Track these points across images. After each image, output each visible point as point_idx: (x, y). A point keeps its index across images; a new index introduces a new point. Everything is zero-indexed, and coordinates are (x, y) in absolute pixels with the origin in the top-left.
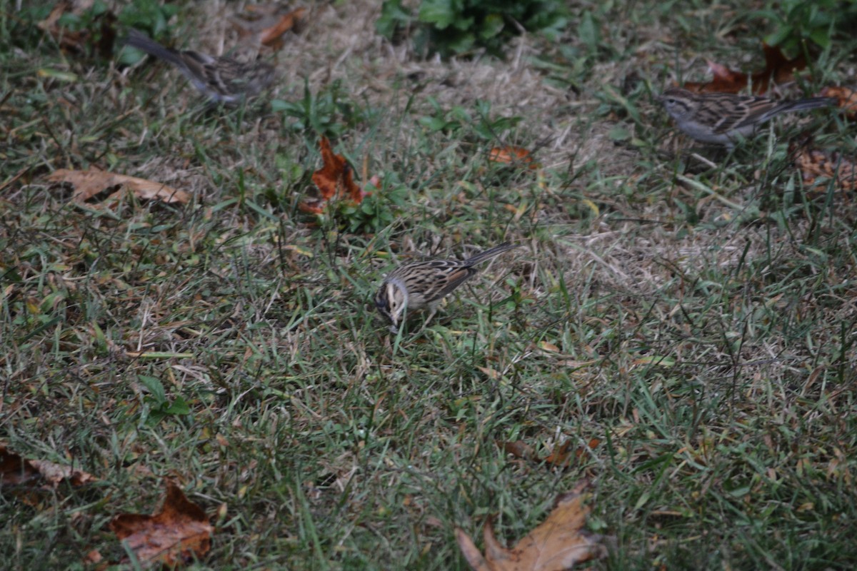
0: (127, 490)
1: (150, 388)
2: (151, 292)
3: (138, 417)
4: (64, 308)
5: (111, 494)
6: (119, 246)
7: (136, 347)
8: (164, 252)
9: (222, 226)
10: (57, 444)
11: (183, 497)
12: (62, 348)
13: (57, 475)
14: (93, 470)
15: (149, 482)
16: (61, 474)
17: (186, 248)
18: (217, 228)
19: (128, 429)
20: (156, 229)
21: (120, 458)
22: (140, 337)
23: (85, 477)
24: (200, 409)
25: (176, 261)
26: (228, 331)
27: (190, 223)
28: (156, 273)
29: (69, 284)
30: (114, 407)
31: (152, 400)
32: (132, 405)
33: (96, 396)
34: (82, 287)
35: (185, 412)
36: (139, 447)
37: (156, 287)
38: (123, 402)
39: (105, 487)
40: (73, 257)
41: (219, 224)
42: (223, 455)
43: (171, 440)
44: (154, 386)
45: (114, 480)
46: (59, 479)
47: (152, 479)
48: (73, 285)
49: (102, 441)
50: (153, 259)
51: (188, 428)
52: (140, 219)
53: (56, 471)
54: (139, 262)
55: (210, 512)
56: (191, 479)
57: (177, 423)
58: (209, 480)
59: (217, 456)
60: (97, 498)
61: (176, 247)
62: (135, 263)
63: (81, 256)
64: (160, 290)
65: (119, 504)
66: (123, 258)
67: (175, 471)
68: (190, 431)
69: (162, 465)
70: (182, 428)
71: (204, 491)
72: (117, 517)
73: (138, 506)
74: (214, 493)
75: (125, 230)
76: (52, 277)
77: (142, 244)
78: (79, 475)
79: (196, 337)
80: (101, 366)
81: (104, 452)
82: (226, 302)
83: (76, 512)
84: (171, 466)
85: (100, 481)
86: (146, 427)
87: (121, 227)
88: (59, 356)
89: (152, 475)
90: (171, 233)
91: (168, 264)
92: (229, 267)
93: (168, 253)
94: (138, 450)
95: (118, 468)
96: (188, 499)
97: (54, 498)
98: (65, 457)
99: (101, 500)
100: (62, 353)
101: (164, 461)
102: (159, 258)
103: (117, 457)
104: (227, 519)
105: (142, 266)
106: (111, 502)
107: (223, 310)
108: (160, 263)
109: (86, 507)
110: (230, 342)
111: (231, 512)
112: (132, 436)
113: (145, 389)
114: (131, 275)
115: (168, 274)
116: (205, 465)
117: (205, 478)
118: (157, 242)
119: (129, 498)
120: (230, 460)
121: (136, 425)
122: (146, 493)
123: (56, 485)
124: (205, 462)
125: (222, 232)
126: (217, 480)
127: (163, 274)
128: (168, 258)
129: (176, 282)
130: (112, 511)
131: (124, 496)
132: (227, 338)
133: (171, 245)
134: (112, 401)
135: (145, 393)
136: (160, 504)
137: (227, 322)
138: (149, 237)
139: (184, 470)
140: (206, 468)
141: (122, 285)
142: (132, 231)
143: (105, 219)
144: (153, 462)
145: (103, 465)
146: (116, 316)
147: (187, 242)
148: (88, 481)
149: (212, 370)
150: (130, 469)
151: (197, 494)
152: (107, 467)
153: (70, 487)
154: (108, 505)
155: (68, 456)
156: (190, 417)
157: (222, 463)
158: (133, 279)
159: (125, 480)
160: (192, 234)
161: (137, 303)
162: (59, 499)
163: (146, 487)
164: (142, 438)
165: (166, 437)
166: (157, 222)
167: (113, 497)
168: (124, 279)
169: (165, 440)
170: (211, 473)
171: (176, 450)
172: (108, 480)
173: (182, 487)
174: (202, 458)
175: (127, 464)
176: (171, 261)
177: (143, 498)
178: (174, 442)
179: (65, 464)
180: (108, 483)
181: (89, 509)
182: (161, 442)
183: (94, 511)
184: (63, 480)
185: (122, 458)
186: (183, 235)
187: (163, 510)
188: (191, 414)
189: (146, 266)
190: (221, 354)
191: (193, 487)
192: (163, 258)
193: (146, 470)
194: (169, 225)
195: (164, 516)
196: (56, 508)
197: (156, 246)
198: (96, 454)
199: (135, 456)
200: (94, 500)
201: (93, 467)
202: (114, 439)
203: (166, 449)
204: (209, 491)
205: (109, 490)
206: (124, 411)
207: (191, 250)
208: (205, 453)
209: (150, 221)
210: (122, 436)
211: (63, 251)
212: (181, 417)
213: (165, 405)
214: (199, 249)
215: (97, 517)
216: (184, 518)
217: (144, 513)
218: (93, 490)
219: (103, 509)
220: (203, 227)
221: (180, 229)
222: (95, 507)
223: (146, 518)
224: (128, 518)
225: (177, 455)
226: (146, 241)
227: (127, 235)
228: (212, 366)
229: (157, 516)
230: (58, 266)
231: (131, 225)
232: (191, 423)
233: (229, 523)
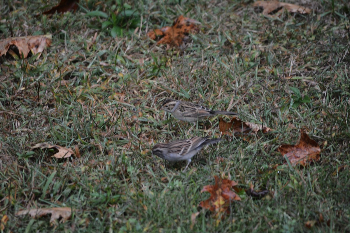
0: (285, 134)
1: (294, 92)
2: (296, 52)
3: (289, 104)
4: (259, 59)
5: (279, 136)
6: (282, 32)
7: (289, 75)
8: (300, 35)
9: (325, 23)
10: (257, 116)
11: (308, 137)
12: (258, 76)
13: (257, 129)
14: (271, 126)
15: (294, 131)
16: (258, 128)
17: (309, 32)
18: (323, 24)
19: (285, 110)
20: (297, 25)
21: (282, 121)
22: (290, 70)
23: (268, 129)
24: (316, 100)
25: (305, 38)
26: (328, 67)
27: (311, 22)
28: (297, 43)
29: (261, 49)
30: (279, 100)
31: (295, 97)
32: (287, 99)
33: (272, 95)
34: (267, 50)
35: (309, 102)
36: (290, 116)
37: (297, 50)
38: (284, 98)
39: (276, 133)
40: (263, 38)
42: (325, 119)
43: (303, 113)
44: (296, 91)
45: (280, 130)
46: (258, 130)
47: (295, 130)
48: (263, 50)
49: (275, 114)
50: (296, 38)
51: (310, 108)
52: (291, 21)
53: (256, 127)
54: (290, 39)
55: (320, 143)
56: (311, 130)
57: (306, 106)
58: (319, 130)
59: (322, 120)
60: (273, 138)
61: (305, 32)
62: (288, 39)
63: (266, 37)
64: (298, 50)
65: (282, 140)
66: (283, 38)
67: (305, 126)
68: (311, 109)
69: (300, 124)
70: (307, 109)
71: (317, 135)
72: (281, 146)
73: (290, 141)
74: (321, 135)
75: (284, 26)
76: (254, 46)
77: (291, 31)
78: (265, 128)
79: (314, 70)
80: (275, 83)
81: (276, 119)
82: (326, 55)
83: (265, 144)
84: (303, 124)
85: (274, 131)
86: (293, 108)
87: (283, 25)
88: (257, 79)
89: (296, 128)
90: (303, 27)
91: (302, 40)
92: (328, 40)
93: (302, 35)
94: (290, 118)
95: (281, 125)
96: (310, 138)
97: (256, 137)
98: (260, 121)
99: (275, 139)
100: (259, 78)
101: (300, 122)
102: (298, 37)
103: (281, 121)
104: (327, 146)
105: (291, 41)
106: (279, 139)
107: (325, 58)
108: (299, 39)
109: (269, 141)
110: (328, 72)
111: (329, 144)
112: (287, 112)
113: (292, 92)
114: (286, 45)
115: (302, 44)
116: (318, 124)
117: (318, 129)
118: (298, 30)
119: (286, 138)
120: (328, 121)
121: (289, 107)
122: (293, 135)
123: (256, 132)
124: (317, 122)
125: (325, 25)
126: (322, 130)
127: (299, 44)
128: (302, 37)
129: (305, 47)
130: (279, 143)
131: (284, 137)
132: (327, 70)
133: (303, 32)
134: (279, 97)
135: (292, 94)
136: (299, 140)
137: (327, 64)
138: (294, 29)
139: (309, 125)
140: (318, 125)
141: (283, 49)
142: (287, 26)
143: (276, 22)
144: (296, 122)
145: (275, 124)
146: (280, 62)
147: (310, 30)
148: (269, 131)
149: (320, 84)
150: (286, 126)
151: (314, 136)
152: (277, 125)
153: (262, 133)
154: (278, 140)
155: (261, 121)
156: (311, 104)
157: (325, 123)
158: (288, 46)
159: (284, 130)
160: (312, 27)
161: (289, 56)
162: (258, 138)
163: (293, 133)
164: (291, 112)
165: (301, 112)
166: (297, 22)
167: (279, 137)
168: (284, 46)
169: (301, 114)
170: (320, 127)
171: (305, 117)
172: (278, 130)
173: (308, 133)
174: (316, 121)
175: (285, 124)
176: (303, 38)
177: (292, 138)
178: (304, 114)
179: (260, 124)
180: (277, 132)
181: (270, 143)
182: (299, 114)
183: (272, 143)
184: (259, 130)
185: (283, 121)
186: (308, 27)
187: (300, 143)
188: (311, 102)
189: (293, 41)
190: (324, 77)
191: (313, 133)
192: (300, 37)
193: (293, 126)
194: (302, 23)
195: (300, 145)
196: (257, 141)
197: (297, 32)
198: (272, 119)
199: (289, 120)
200: (271, 139)
201: (271, 125)
202: (280, 113)
203: (301, 117)
204: (319, 135)
205: (278, 135)
206: (284, 102)
207: (311, 33)
208: (317, 119)
209: (294, 21)
210: (283, 112)
211: (259, 35)
212: (307, 104)
213: (301, 98)
214: (315, 32)
215: (274, 145)
216: (309, 145)
217: (292, 144)
218: (271, 134)
219: (275, 142)
220: (317, 24)
221: (307, 25)
222: (272, 142)
223: (293, 146)
224: (285, 146)
225: (306, 120)
226: (293, 30)
227: (285, 28)
228: (320, 82)
229: (297, 145)
230: (257, 42)
231: (287, 23)
232: (311, 106)
233: (328, 148)
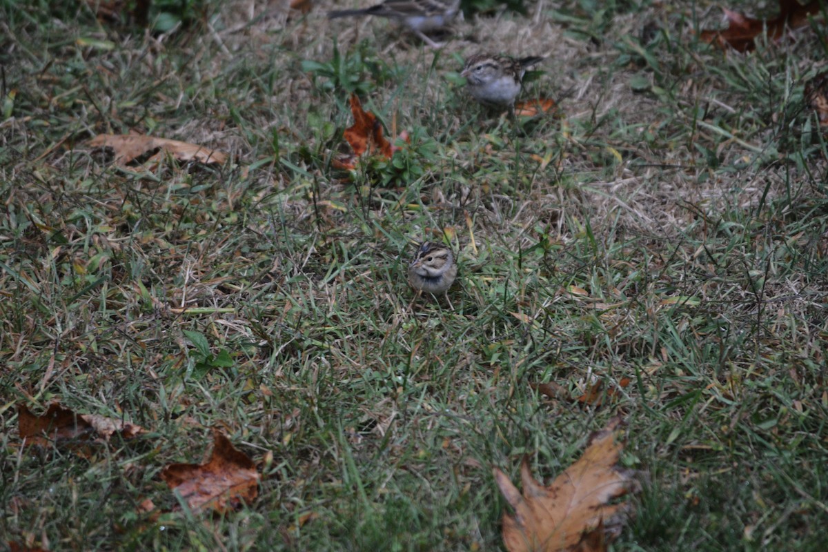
0: (176, 441)
1: (194, 342)
2: (193, 250)
3: (184, 370)
4: (109, 268)
5: (161, 445)
6: (160, 206)
7: (180, 303)
8: (203, 211)
9: (259, 184)
10: (107, 399)
11: (230, 446)
12: (108, 307)
13: (108, 429)
14: (143, 422)
15: (197, 433)
16: (113, 428)
17: (224, 206)
18: (254, 187)
19: (175, 383)
20: (194, 190)
21: (168, 410)
22: (183, 293)
23: (135, 430)
24: (244, 361)
25: (215, 220)
26: (268, 285)
27: (228, 183)
28: (196, 232)
29: (114, 245)
30: (160, 361)
31: (197, 354)
32: (178, 359)
33: (143, 351)
34: (126, 248)
35: (229, 365)
36: (187, 399)
37: (197, 246)
38: (169, 357)
39: (155, 439)
40: (117, 219)
41: (255, 182)
42: (267, 404)
43: (217, 391)
44: (198, 340)
45: (164, 432)
46: (111, 432)
47: (199, 430)
48: (117, 246)
49: (151, 395)
50: (194, 218)
51: (233, 380)
52: (180, 180)
53: (107, 424)
54: (179, 222)
55: (256, 459)
56: (237, 429)
57: (222, 375)
58: (255, 429)
59: (261, 406)
60: (148, 449)
61: (215, 206)
62: (176, 223)
63: (124, 217)
64: (201, 248)
65: (169, 454)
66: (164, 218)
67: (221, 421)
68: (235, 383)
69: (209, 416)
70: (226, 380)
71: (250, 440)
72: (167, 467)
73: (187, 456)
74: (260, 441)
75: (166, 191)
76: (97, 239)
77: (182, 204)
78: (129, 427)
79: (237, 292)
80: (146, 322)
81: (153, 405)
82: (265, 257)
83: (128, 463)
84: (217, 417)
85: (150, 433)
86: (192, 380)
87: (161, 189)
88: (106, 314)
89: (200, 426)
90: (210, 193)
91: (207, 223)
92: (266, 223)
93: (207, 212)
94: (185, 402)
95: (166, 420)
96: (235, 448)
97: (107, 449)
98: (115, 411)
99: (152, 452)
100: (109, 311)
101: (210, 412)
102: (199, 217)
103: (165, 410)
104: (273, 466)
105: (183, 226)
106: (161, 452)
107: (262, 265)
108: (200, 222)
109: (138, 458)
110: (270, 296)
111: (277, 459)
112: (180, 388)
113: (190, 343)
114: (172, 234)
115: (208, 232)
116: (250, 414)
117: (251, 427)
118: (197, 201)
119: (178, 448)
120: (274, 409)
121: (183, 378)
122: (195, 443)
123: (108, 438)
124: (250, 411)
125: (258, 190)
126: (262, 429)
127: (203, 232)
128: (207, 217)
129: (216, 240)
130: (163, 462)
131: (174, 447)
132: (267, 292)
133: (209, 205)
134: (159, 356)
135: (190, 347)
136: (208, 453)
137: (267, 277)
138: (189, 198)
139: (230, 420)
140: (251, 417)
141: (164, 244)
142: (172, 192)
143: (146, 181)
144: (200, 413)
145: (152, 418)
146: (160, 273)
147: (225, 201)
148: (138, 433)
149: (253, 323)
150: (178, 420)
151: (243, 442)
152: (156, 419)
153: (121, 439)
154: (159, 455)
155: (119, 410)
156: (234, 369)
157: (267, 413)
158: (175, 238)
159: (173, 432)
160: (230, 193)
161: (179, 261)
162: (111, 451)
163: (194, 437)
164: (189, 391)
165: (212, 389)
166: (195, 182)
167: (163, 448)
168: (166, 238)
169: (211, 392)
170: (257, 422)
171: (222, 401)
172: (158, 431)
173: (229, 437)
174: (247, 408)
175: (175, 416)
176: (211, 219)
177: (192, 448)
178: (220, 393)
179: (116, 418)
180: (158, 435)
181: (140, 460)
182: (207, 393)
183: (145, 462)
184: (115, 433)
185: (170, 411)
186: (221, 194)
187: (211, 459)
188: (234, 366)
189: (186, 225)
190: (262, 307)
191: (240, 436)
192: (203, 217)
193: (194, 421)
194: (208, 185)
195: (212, 465)
196: (109, 457)
197: (196, 206)
198: (146, 407)
199: (183, 408)
200: (145, 451)
201: (143, 420)
202: (162, 392)
203: (212, 400)
204: (255, 440)
205: (159, 442)
206: (171, 365)
207: (229, 208)
208: (250, 403)
209: (189, 181)
210: (169, 390)
211: (107, 213)
212: (226, 369)
213: (210, 358)
214: (237, 207)
215: (149, 467)
216: (232, 465)
217: (193, 462)
218: (144, 442)
219: (154, 460)
220: (240, 186)
221: (218, 189)
222: (146, 458)
223: (196, 467)
224: (177, 468)
225: (223, 406)
226: (186, 201)
227: (168, 196)
228: (254, 320)
229: (206, 465)
230: (102, 228)
231: (171, 186)
232: (235, 374)
233: (275, 470)
